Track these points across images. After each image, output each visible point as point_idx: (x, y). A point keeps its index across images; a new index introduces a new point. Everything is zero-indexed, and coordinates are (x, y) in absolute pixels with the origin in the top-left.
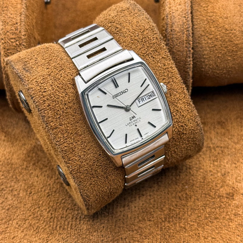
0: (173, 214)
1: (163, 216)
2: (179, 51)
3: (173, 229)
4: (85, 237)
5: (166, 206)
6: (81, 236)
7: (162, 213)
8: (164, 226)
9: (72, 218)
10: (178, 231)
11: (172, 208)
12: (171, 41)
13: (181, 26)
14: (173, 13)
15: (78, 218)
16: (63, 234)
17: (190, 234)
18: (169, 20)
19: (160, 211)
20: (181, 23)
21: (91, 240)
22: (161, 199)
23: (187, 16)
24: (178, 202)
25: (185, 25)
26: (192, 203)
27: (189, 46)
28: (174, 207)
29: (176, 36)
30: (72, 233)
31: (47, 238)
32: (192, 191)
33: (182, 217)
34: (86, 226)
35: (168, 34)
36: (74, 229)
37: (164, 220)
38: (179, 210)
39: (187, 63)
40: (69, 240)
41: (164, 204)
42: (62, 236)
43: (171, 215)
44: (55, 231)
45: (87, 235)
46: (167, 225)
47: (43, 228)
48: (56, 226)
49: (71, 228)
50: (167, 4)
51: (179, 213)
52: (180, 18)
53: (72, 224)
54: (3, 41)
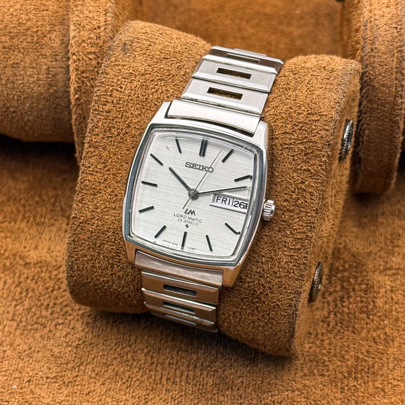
0: (362, 365)
1: (345, 369)
2: (383, 85)
3: (363, 390)
4: (211, 398)
5: (351, 353)
6: (203, 395)
7: (344, 364)
8: (347, 386)
9: (188, 366)
10: (371, 395)
11: (361, 356)
12: (371, 68)
13: (389, 43)
14: (376, 20)
15: (198, 366)
16: (172, 390)
17: (393, 400)
18: (369, 32)
19: (340, 360)
20: (389, 37)
21: (221, 402)
22: (341, 340)
23: (399, 27)
24: (371, 346)
25: (396, 41)
26: (395, 349)
27: (402, 77)
28: (364, 355)
29: (379, 60)
30: (189, 390)
31: (145, 396)
32: (396, 329)
33: (378, 371)
34: (212, 379)
35: (365, 56)
36: (192, 384)
37: (346, 375)
38: (374, 360)
39: (396, 107)
40: (183, 400)
41: (347, 349)
42: (171, 393)
43: (360, 368)
44: (158, 385)
45: (214, 394)
46: (352, 385)
47: (138, 380)
48: (160, 377)
49: (187, 381)
50: (366, 4)
51: (373, 365)
52: (388, 29)
53: (187, 376)
54: (75, 57)
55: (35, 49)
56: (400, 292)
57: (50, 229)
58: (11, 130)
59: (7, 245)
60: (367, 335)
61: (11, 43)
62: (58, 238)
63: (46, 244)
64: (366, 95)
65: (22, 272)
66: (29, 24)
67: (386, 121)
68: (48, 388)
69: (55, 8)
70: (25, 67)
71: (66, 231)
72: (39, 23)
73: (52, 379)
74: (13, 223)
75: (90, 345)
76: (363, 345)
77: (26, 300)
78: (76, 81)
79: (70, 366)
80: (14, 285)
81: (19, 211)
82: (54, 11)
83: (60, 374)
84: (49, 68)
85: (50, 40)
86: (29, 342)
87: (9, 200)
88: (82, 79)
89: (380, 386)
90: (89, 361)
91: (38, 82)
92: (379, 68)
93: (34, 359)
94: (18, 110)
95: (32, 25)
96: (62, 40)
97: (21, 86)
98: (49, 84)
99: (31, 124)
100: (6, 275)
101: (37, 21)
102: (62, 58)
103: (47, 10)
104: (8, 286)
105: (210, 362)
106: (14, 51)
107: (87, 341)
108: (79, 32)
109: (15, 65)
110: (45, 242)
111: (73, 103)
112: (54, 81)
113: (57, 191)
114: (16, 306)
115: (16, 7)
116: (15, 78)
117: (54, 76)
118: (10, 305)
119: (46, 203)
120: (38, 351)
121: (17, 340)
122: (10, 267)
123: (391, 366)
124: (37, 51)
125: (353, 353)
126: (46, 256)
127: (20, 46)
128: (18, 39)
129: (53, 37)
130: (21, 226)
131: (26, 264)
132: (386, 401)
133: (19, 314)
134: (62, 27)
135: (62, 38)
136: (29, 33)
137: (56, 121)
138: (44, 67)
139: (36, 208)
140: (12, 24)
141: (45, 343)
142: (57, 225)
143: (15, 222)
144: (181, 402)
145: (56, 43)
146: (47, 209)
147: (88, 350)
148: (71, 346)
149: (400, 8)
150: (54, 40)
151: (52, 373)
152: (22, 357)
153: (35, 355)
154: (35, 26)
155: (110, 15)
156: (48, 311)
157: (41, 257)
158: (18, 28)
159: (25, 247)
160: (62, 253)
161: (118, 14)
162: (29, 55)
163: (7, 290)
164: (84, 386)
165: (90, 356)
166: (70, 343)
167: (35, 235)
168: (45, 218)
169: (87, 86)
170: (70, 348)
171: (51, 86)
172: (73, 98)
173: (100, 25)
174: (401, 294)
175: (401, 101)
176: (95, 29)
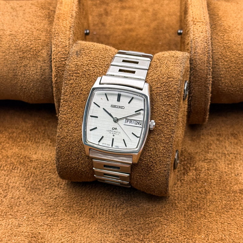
0: (194, 204)
1: (186, 206)
2: (201, 69)
3: (195, 216)
4: (121, 221)
5: (189, 199)
6: (117, 219)
7: (185, 204)
8: (187, 214)
9: (110, 206)
10: (199, 218)
11: (194, 200)
12: (195, 61)
13: (203, 49)
14: (196, 39)
15: (114, 206)
16: (102, 218)
17: (209, 220)
18: (193, 44)
19: (183, 202)
20: (203, 47)
21: (126, 223)
22: (184, 193)
23: (208, 42)
24: (198, 195)
25: (206, 48)
26: (210, 197)
27: (209, 65)
28: (195, 200)
29: (198, 57)
30: (110, 217)
31: (89, 221)
32: (210, 187)
33: (202, 207)
34: (121, 212)
35: (192, 55)
36: (111, 214)
37: (187, 209)
38: (200, 202)
39: (207, 80)
40: (107, 222)
41: (187, 197)
42: (101, 219)
43: (193, 206)
44: (95, 216)
45: (123, 219)
46: (190, 213)
47: (85, 213)
48: (96, 212)
49: (109, 213)
50: (192, 32)
51: (200, 204)
52: (202, 43)
53: (109, 211)
54: (54, 60)
55: (35, 58)
57: (42, 145)
58: (24, 97)
59: (22, 153)
60: (196, 190)
61: (23, 55)
62: (46, 149)
63: (41, 152)
64: (192, 74)
65: (29, 165)
66: (32, 46)
67: (203, 87)
68: (41, 218)
69: (44, 38)
70: (30, 67)
71: (50, 145)
72: (37, 46)
73: (43, 214)
74: (24, 142)
75: (62, 198)
76: (194, 195)
77: (30, 177)
78: (55, 72)
79: (52, 207)
80: (25, 171)
81: (27, 137)
82: (43, 40)
83: (47, 211)
84: (41, 67)
86: (32, 197)
87: (22, 132)
88: (58, 70)
89: (203, 214)
90: (61, 205)
91: (36, 74)
92: (198, 61)
93: (35, 205)
94: (27, 87)
95: (33, 47)
96: (48, 53)
97: (28, 76)
98: (42, 74)
99: (33, 94)
100: (21, 166)
101: (36, 45)
102: (48, 62)
103: (40, 39)
104: (22, 171)
105: (120, 204)
106: (25, 59)
107: (60, 196)
108: (57, 49)
109: (25, 66)
110: (40, 151)
111: (54, 82)
112: (44, 73)
113: (45, 127)
114: (26, 180)
115: (25, 39)
116: (25, 72)
117: (44, 70)
118: (23, 180)
119: (40, 132)
120: (37, 201)
121: (26, 196)
122: (23, 162)
123: (208, 204)
124: (36, 59)
125: (190, 199)
126: (40, 157)
127: (27, 57)
128: (27, 54)
129: (43, 52)
130: (28, 144)
131: (31, 161)
132: (206, 221)
133: (27, 184)
134: (47, 47)
135: (47, 52)
136: (32, 50)
137: (45, 92)
138: (39, 66)
139: (36, 135)
140: (23, 46)
141: (40, 197)
142: (46, 143)
143: (26, 142)
144: (106, 223)
145: (45, 55)
146: (41, 136)
147: (61, 200)
148: (53, 198)
149: (208, 33)
150: (44, 53)
151: (43, 211)
152: (29, 204)
153: (35, 203)
154: (35, 47)
155: (71, 40)
156: (41, 182)
157: (38, 157)
158: (27, 48)
159: (30, 153)
160: (48, 156)
162: (32, 61)
163: (21, 173)
164: (59, 216)
165: (62, 203)
166: (52, 197)
167: (35, 147)
168: (40, 140)
169: (60, 74)
170: (52, 199)
171: (43, 75)
172: (54, 80)
173: (66, 45)
174: (213, 171)
175: (209, 77)
176: (64, 47)
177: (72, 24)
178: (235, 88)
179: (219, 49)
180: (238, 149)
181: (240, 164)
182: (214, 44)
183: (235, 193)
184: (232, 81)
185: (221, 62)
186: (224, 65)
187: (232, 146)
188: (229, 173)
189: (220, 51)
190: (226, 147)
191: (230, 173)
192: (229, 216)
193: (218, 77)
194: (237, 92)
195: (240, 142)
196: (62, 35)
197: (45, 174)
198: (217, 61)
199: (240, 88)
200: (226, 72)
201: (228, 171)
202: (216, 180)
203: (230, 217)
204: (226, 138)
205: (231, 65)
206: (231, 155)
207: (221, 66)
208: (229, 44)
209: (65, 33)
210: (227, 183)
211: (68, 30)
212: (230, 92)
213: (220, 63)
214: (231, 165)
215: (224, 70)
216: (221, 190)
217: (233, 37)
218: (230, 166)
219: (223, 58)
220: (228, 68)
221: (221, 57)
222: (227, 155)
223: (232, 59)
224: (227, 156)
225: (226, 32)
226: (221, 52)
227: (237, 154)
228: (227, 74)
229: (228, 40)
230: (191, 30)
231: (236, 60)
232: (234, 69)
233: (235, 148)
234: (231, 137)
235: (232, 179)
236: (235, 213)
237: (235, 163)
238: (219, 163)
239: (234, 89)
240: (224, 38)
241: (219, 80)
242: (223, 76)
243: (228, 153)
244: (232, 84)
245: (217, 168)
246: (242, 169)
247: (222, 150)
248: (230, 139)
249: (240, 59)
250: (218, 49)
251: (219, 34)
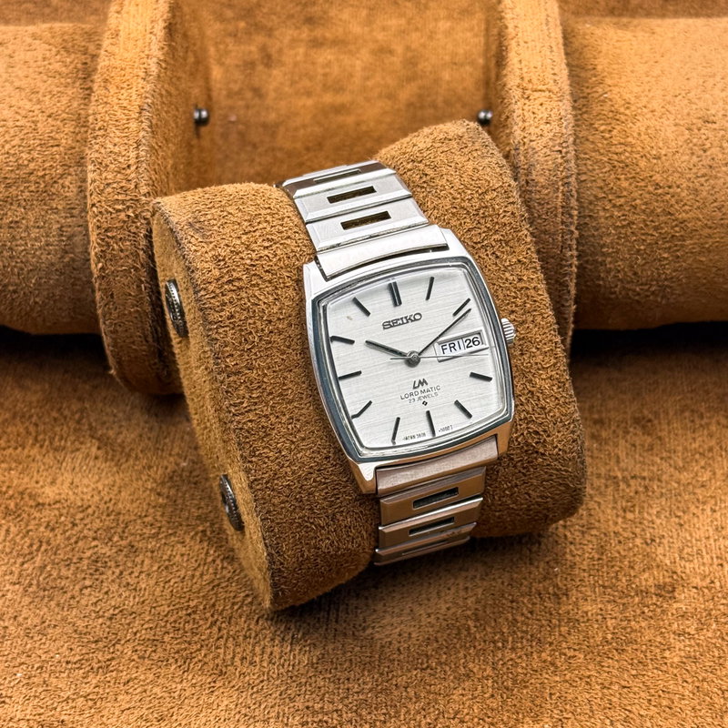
3: (524, 665)
6: (294, 678)
9: (272, 640)
10: (536, 671)
14: (531, 141)
15: (286, 639)
16: (249, 674)
17: (567, 677)
18: (523, 158)
20: (551, 165)
21: (319, 688)
24: (535, 604)
25: (561, 169)
26: (571, 607)
27: (570, 220)
28: (526, 617)
29: (537, 197)
30: (273, 673)
31: (210, 683)
32: (572, 580)
33: (546, 638)
34: (306, 657)
36: (277, 663)
37: (500, 645)
38: (540, 623)
39: (564, 263)
40: (265, 687)
42: (247, 678)
44: (229, 668)
45: (310, 677)
46: (509, 658)
47: (200, 661)
48: (231, 656)
49: (271, 661)
50: (518, 120)
52: (549, 153)
53: (271, 653)
54: (94, 209)
55: (41, 201)
56: (577, 527)
57: (73, 456)
58: (12, 318)
59: (11, 480)
60: (530, 589)
61: (7, 194)
62: (85, 468)
63: (68, 477)
65: (33, 517)
66: (32, 166)
68: (69, 677)
69: (70, 142)
70: (27, 227)
71: (96, 458)
72: (47, 165)
73: (75, 663)
74: (20, 449)
75: (131, 615)
76: (524, 603)
77: (37, 555)
78: (99, 243)
79: (101, 645)
80: (21, 535)
81: (28, 433)
82: (68, 147)
83: (87, 656)
84: (62, 227)
85: (63, 187)
86: (42, 613)
87: (14, 417)
88: (106, 239)
89: (549, 659)
90: (128, 638)
91: (47, 248)
92: (537, 208)
93: (49, 637)
94: (20, 288)
95: (37, 167)
96: (80, 187)
97: (23, 254)
98: (63, 250)
99: (39, 309)
100: (9, 522)
101: (44, 161)
102: (81, 212)
103: (58, 146)
104: (11, 536)
105: (304, 634)
106: (11, 204)
107: (127, 609)
108: (100, 175)
109: (14, 225)
110: (66, 474)
111: (95, 275)
112: (69, 244)
114: (23, 564)
115: (13, 143)
116: (14, 243)
117: (69, 238)
118: (15, 563)
119: (68, 419)
120: (55, 626)
121: (24, 611)
122: (14, 510)
123: (564, 630)
124: (45, 204)
126: (68, 494)
127: (20, 197)
128: (18, 187)
129: (67, 183)
130: (31, 453)
131: (39, 504)
132: (557, 679)
133: (28, 575)
134: (80, 169)
135: (79, 184)
136: (32, 178)
137: (75, 303)
138: (56, 226)
139: (53, 426)
140: (8, 166)
141: (65, 614)
142: (83, 450)
143: (24, 449)
144: (262, 689)
145: (72, 192)
146: (69, 428)
147: (128, 621)
148: (103, 616)
149: (565, 123)
150: (69, 188)
151: (74, 655)
152: (31, 635)
153: (50, 631)
154: (41, 169)
155: (144, 148)
156: (69, 569)
157: (60, 494)
158: (17, 172)
159: (37, 482)
160: (90, 489)
161: (157, 147)
162: (34, 209)
163: (9, 542)
164: (122, 672)
165: (130, 630)
166: (101, 613)
167: (51, 464)
168: (66, 441)
170: (101, 620)
171: (66, 252)
172: (95, 267)
173: (130, 163)
174: (579, 531)
175: (570, 253)
176: (124, 169)
177: (146, 98)
178: (646, 284)
179: (597, 171)
180: (653, 465)
181: (658, 509)
182: (582, 156)
183: (644, 594)
184: (636, 263)
185: (604, 209)
186: (612, 217)
187: (637, 456)
188: (626, 535)
189: (601, 175)
190: (618, 457)
191: (631, 535)
192: (625, 663)
193: (593, 254)
194: (651, 298)
195: (659, 442)
196: (115, 134)
197: (80, 544)
198: (591, 207)
199: (659, 286)
200: (619, 238)
201: (624, 529)
202: (588, 558)
203: (629, 667)
204: (621, 433)
205: (632, 218)
206: (632, 482)
207: (603, 220)
208: (627, 154)
209: (126, 126)
210: (621, 567)
211: (133, 116)
212: (630, 298)
213: (602, 213)
214: (633, 512)
215: (613, 232)
216: (604, 587)
217: (639, 134)
218: (630, 516)
219: (610, 197)
220: (623, 227)
221: (603, 195)
222: (621, 483)
223: (635, 200)
224: (622, 486)
225: (618, 120)
226: (604, 180)
227: (650, 480)
228: (623, 244)
229: (622, 144)
230: (515, 115)
231: (646, 203)
232: (642, 228)
233: (646, 460)
234: (635, 428)
235: (635, 555)
236: (642, 656)
237: (646, 505)
238: (597, 508)
239: (641, 289)
240: (611, 137)
241: (596, 261)
242: (611, 250)
243: (623, 477)
244: (635, 274)
245: (593, 521)
246: (664, 523)
247: (608, 467)
248: (631, 434)
249: (659, 198)
250: (594, 170)
251: (596, 126)
